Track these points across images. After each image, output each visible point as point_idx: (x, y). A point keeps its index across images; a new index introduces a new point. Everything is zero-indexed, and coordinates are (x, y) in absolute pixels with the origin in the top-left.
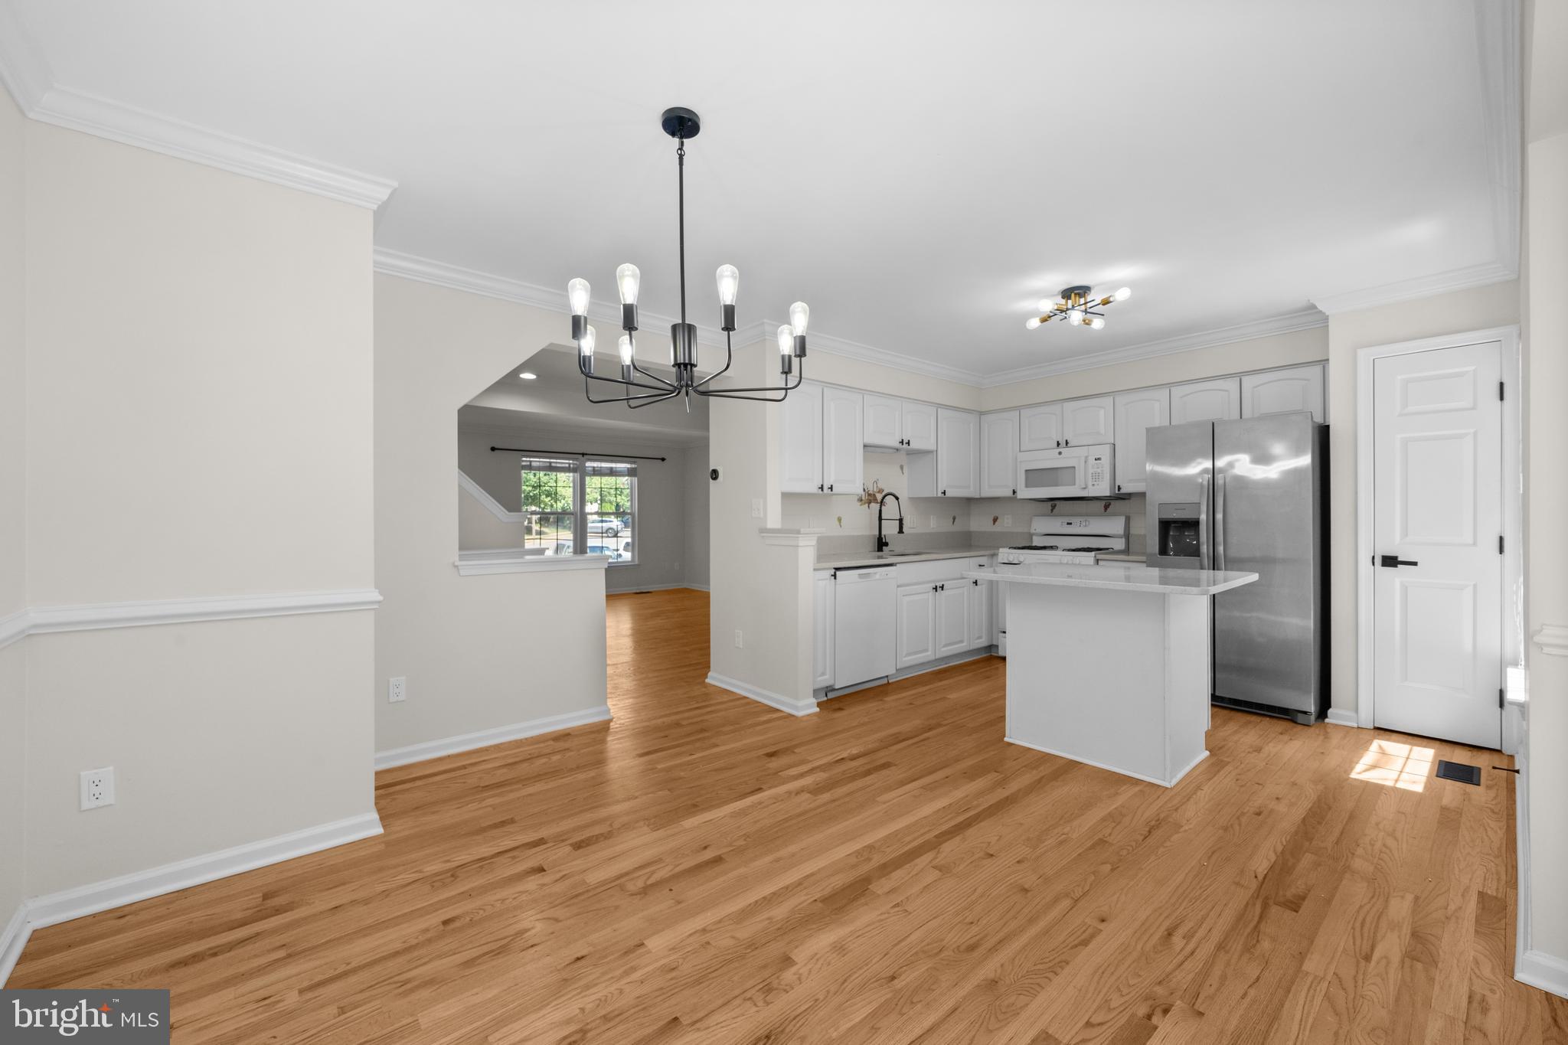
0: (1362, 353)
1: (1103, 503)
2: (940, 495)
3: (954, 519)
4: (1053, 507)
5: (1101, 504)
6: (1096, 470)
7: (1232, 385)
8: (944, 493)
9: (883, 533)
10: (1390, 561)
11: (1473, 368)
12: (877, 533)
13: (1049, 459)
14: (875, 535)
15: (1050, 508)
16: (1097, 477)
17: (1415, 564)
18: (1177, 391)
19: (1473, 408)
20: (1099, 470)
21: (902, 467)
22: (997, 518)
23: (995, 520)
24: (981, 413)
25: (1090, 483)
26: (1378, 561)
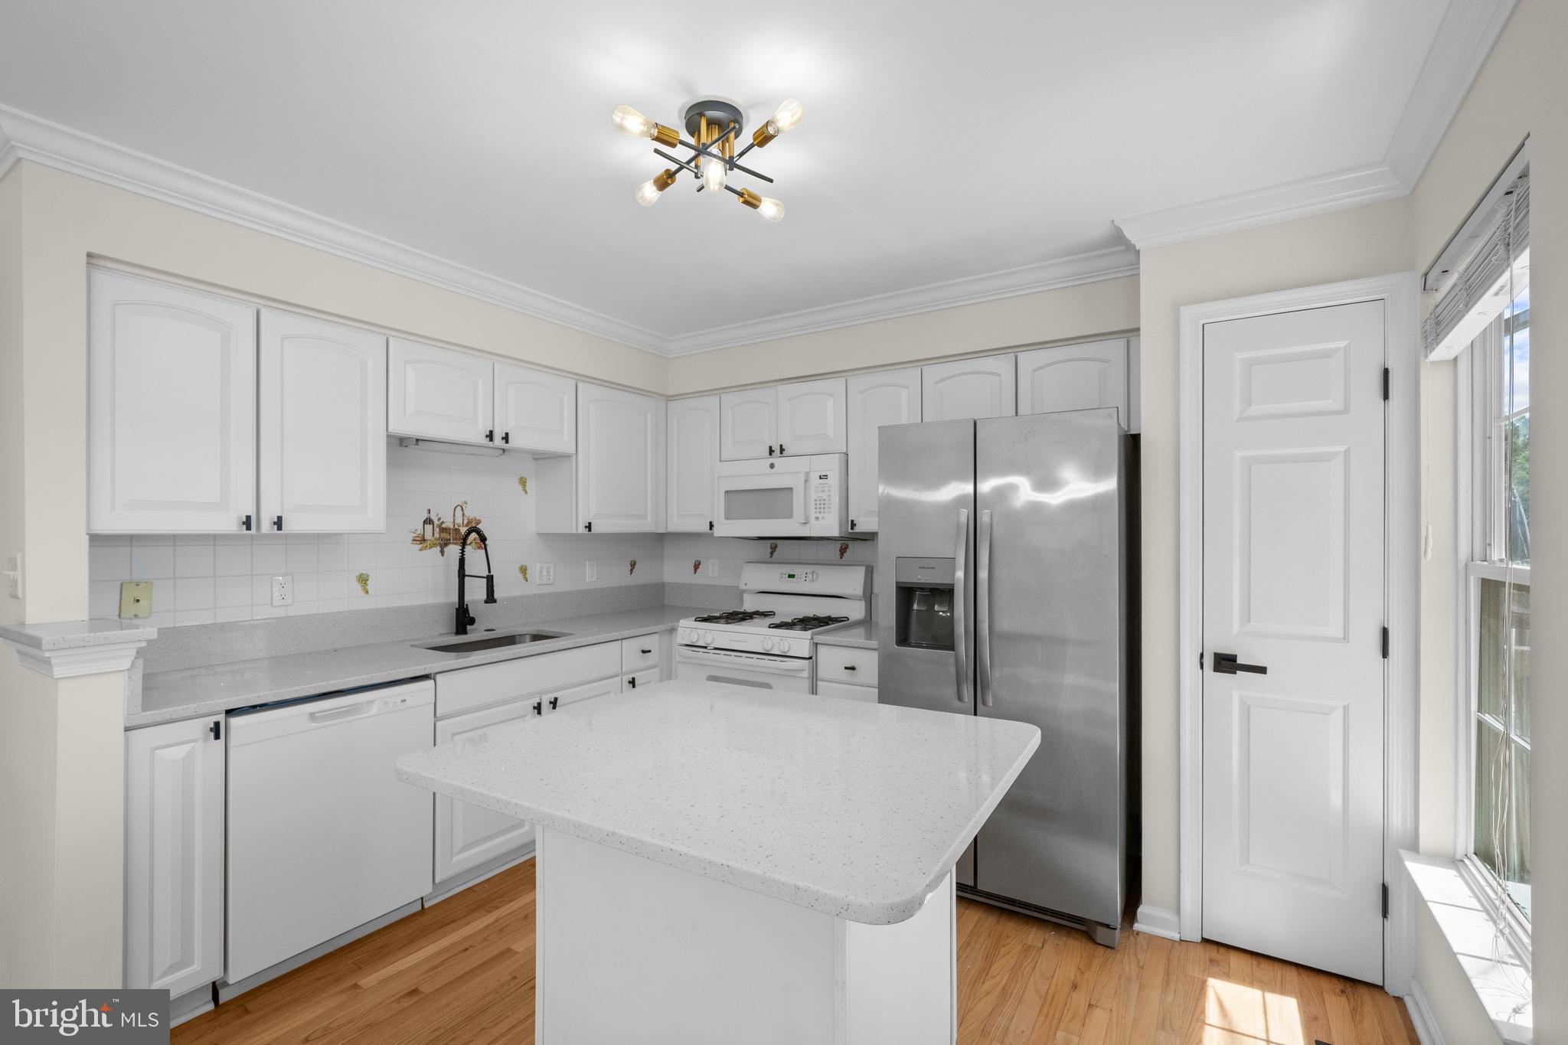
0: (1187, 313)
1: (838, 545)
2: (582, 530)
3: (633, 565)
4: (774, 549)
5: (834, 549)
6: (820, 494)
7: (1002, 366)
8: (589, 527)
9: (467, 598)
10: (1226, 663)
11: (1342, 344)
12: (456, 599)
13: (758, 475)
14: (454, 604)
15: (770, 550)
16: (821, 505)
17: (1262, 670)
18: (932, 372)
19: (1345, 411)
20: (825, 495)
21: (523, 482)
22: (699, 564)
23: (697, 566)
24: (669, 398)
25: (813, 516)
26: (1209, 661)
